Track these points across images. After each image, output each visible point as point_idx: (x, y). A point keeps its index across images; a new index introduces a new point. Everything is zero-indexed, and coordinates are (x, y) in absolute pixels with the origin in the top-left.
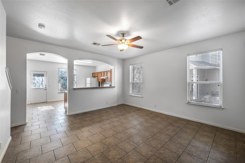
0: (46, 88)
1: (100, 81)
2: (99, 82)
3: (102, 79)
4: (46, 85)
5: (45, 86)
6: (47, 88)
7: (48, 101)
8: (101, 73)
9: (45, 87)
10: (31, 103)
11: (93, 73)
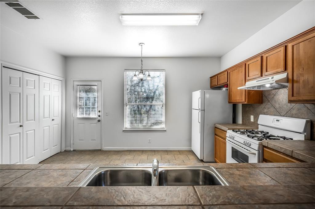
0: (99, 118)
1: (241, 99)
2: (235, 107)
3: (249, 93)
4: (99, 112)
5: (99, 114)
6: (102, 117)
7: (105, 148)
8: (244, 66)
9: (99, 116)
10: (75, 149)
11: (211, 78)
